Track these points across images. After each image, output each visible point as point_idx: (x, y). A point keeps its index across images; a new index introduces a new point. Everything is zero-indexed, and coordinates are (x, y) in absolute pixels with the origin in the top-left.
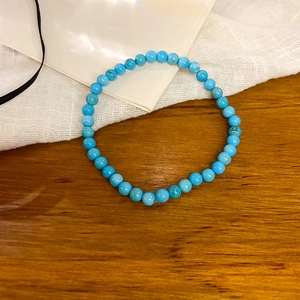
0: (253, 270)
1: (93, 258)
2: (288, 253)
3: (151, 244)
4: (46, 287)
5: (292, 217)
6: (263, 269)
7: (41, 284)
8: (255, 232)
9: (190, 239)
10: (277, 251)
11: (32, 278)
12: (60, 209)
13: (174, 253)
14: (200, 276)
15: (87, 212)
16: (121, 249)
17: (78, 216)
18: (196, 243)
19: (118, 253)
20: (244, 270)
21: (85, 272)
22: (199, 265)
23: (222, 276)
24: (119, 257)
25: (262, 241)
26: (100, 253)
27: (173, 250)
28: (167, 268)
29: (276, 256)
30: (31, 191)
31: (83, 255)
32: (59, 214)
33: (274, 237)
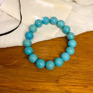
0: (79, 87)
1: (34, 82)
2: (89, 83)
3: (51, 78)
4: (20, 89)
5: (90, 73)
6: (82, 87)
7: (19, 88)
8: (80, 77)
9: (62, 78)
10: (86, 82)
11: (16, 86)
12: (24, 66)
13: (57, 81)
14: (64, 88)
15: (32, 68)
16: (42, 79)
17: (30, 69)
18: (64, 79)
19: (41, 80)
20: (76, 87)
21: (32, 85)
22: (64, 85)
23: (70, 89)
24: (42, 82)
25: (82, 79)
26: (36, 80)
28: (55, 85)
29: (85, 84)
30: (16, 60)
31: (31, 81)
32: (24, 68)
33: (85, 78)
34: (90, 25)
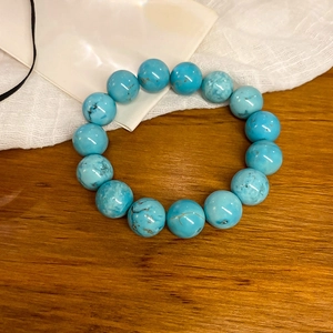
0: (218, 284)
1: (64, 263)
2: (255, 270)
3: (123, 253)
4: (18, 288)
5: (265, 234)
6: (229, 284)
7: (14, 284)
8: (225, 247)
9: (161, 250)
10: (244, 268)
11: (6, 278)
12: (38, 213)
13: (143, 263)
14: (166, 286)
15: (64, 218)
16: (93, 256)
17: (55, 221)
18: (167, 254)
19: (90, 260)
20: (209, 283)
21: (56, 275)
22: (170, 276)
23: (187, 288)
24: (90, 263)
25: (231, 256)
26: (73, 258)
27: (143, 260)
28: (134, 276)
29: (242, 272)
31: (56, 260)
32: (37, 218)
33: (244, 253)
34: (278, 70)
